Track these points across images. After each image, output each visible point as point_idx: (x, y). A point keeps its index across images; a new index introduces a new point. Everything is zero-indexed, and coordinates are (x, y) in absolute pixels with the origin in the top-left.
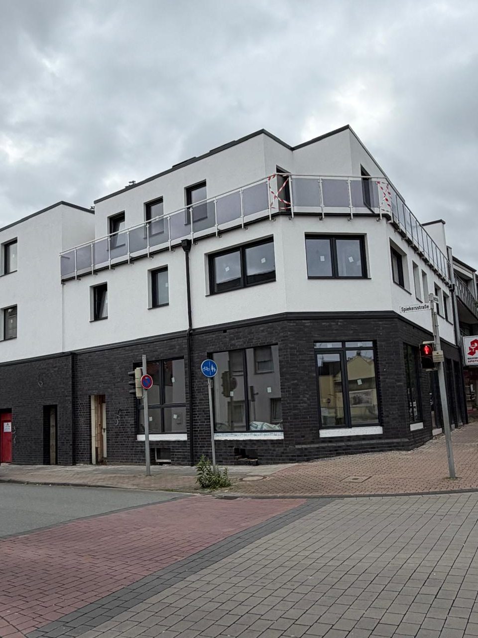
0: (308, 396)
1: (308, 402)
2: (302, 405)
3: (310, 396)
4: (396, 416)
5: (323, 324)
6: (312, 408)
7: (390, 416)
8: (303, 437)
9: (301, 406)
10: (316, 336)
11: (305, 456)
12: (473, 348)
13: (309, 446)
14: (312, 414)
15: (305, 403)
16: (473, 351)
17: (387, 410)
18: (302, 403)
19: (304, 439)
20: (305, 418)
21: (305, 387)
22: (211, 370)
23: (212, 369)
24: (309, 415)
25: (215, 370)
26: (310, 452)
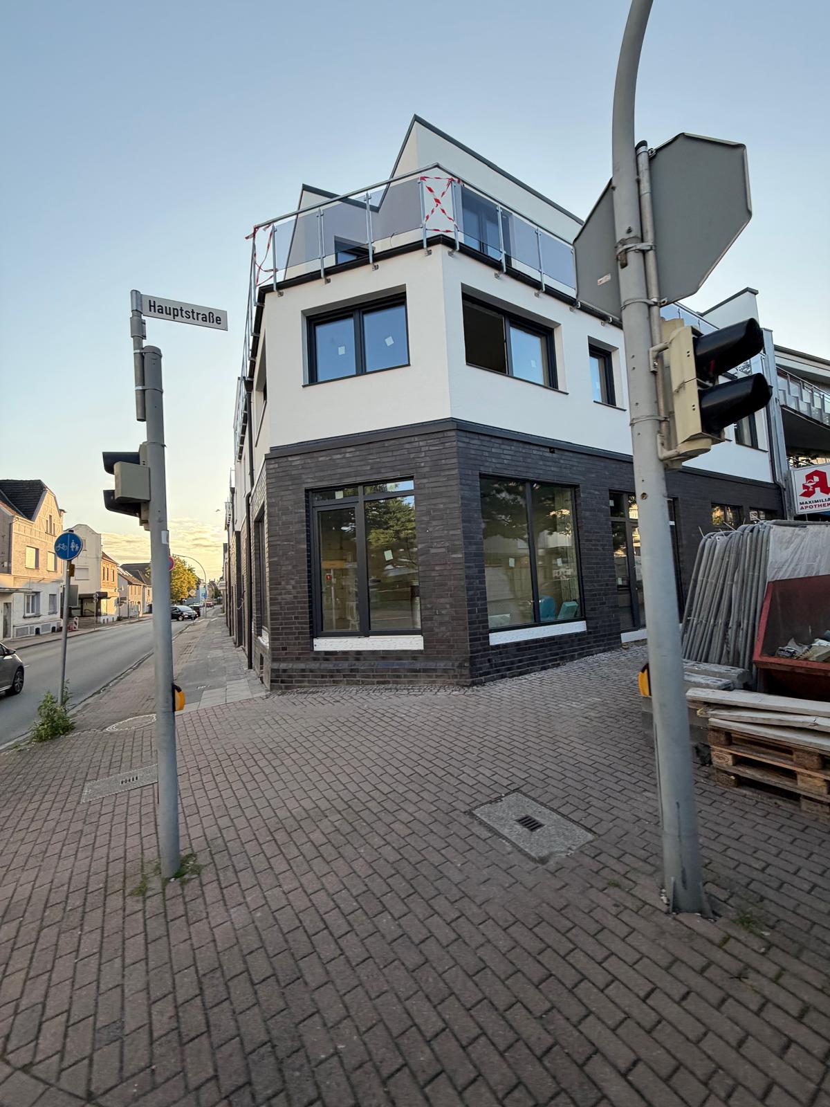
0: (293, 582)
1: (294, 592)
2: (284, 596)
3: (297, 582)
4: (447, 619)
5: (321, 459)
6: (299, 602)
7: (435, 617)
8: (284, 649)
9: (283, 599)
10: (309, 480)
11: (283, 682)
12: (809, 485)
13: (290, 665)
14: (299, 613)
15: (289, 593)
16: (811, 489)
17: (429, 606)
18: (285, 594)
19: (286, 654)
20: (288, 619)
21: (290, 567)
22: (70, 549)
23: (72, 547)
24: (293, 613)
25: (77, 547)
26: (290, 676)
